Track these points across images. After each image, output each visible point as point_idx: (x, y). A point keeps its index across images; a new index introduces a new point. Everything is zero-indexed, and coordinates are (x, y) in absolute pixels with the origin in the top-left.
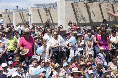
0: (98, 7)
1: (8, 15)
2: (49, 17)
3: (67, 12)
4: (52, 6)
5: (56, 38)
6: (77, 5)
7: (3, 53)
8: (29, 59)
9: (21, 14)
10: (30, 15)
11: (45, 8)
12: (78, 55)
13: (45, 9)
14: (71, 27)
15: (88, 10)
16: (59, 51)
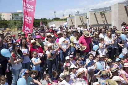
1: (71, 19)
2: (104, 19)
4: (107, 10)
5: (110, 37)
7: (67, 48)
9: (81, 18)
10: (88, 18)
11: (100, 11)
13: (101, 13)
14: (124, 28)
16: (112, 48)
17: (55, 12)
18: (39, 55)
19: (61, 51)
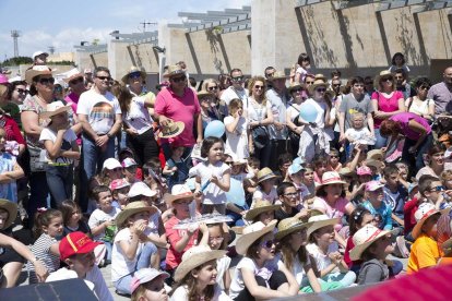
0: (374, 21)
1: (91, 56)
2: (220, 57)
3: (280, 33)
4: (233, 19)
5: (261, 99)
6: (311, 14)
7: (111, 133)
8: (184, 156)
9: (133, 50)
10: (163, 51)
11: (208, 26)
12: (324, 150)
13: (209, 33)
14: (305, 72)
15: (344, 30)
16: (267, 136)
17: (15, 35)
18: (7, 148)
19: (87, 143)
